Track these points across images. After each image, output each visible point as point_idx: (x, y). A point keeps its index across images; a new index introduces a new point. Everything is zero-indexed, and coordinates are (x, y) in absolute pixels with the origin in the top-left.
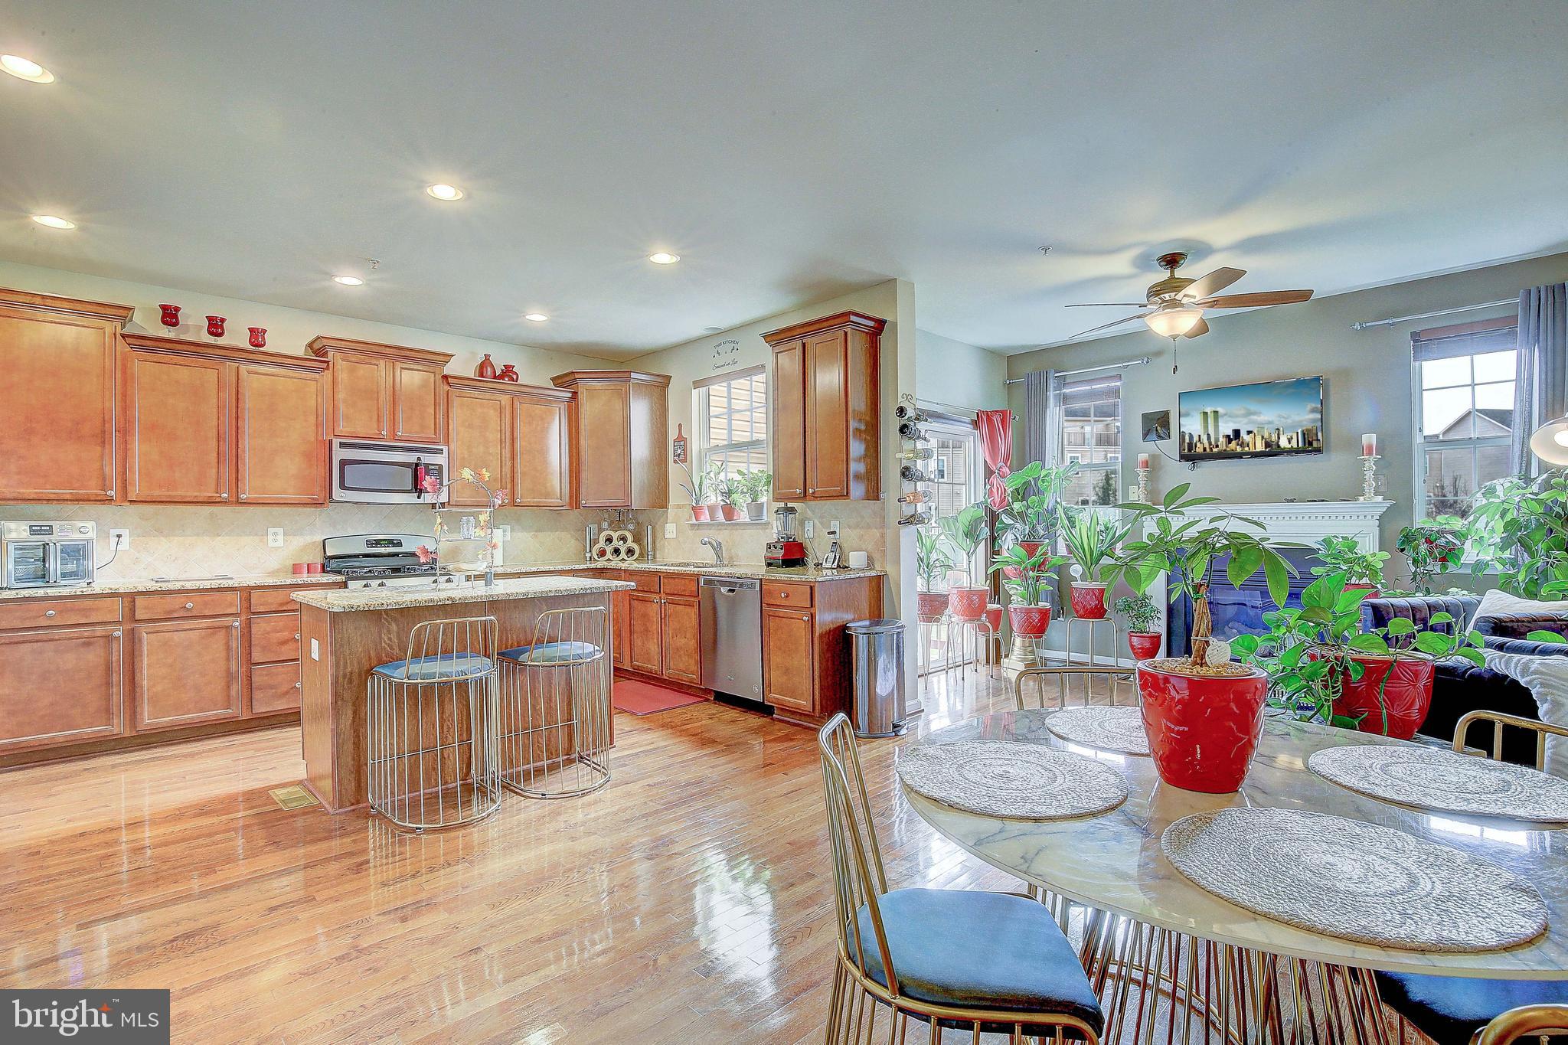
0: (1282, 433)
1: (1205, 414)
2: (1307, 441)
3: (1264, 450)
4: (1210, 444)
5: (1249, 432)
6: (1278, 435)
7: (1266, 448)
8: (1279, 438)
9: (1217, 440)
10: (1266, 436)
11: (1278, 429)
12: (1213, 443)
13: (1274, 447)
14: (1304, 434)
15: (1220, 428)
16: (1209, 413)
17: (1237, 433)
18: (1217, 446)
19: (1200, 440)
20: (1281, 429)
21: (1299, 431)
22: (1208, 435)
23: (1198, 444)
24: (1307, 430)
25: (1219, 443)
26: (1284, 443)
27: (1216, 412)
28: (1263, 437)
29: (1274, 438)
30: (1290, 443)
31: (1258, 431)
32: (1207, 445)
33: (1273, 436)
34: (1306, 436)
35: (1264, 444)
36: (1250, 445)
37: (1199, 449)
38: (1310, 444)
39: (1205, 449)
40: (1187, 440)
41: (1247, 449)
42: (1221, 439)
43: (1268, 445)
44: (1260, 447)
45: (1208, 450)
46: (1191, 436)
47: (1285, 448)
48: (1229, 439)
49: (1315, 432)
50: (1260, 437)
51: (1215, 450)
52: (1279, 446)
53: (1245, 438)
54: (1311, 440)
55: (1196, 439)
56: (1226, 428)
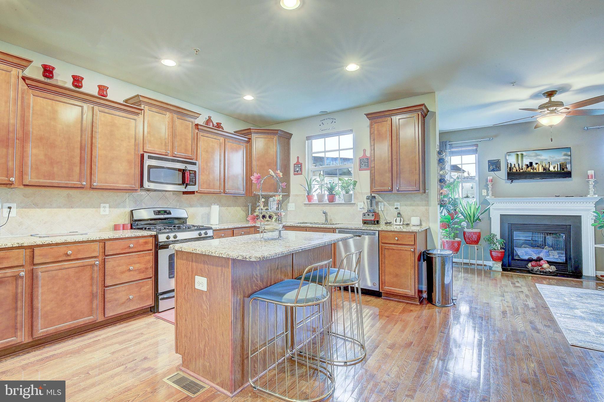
0: (551, 164)
1: (518, 155)
2: (562, 168)
3: (543, 171)
4: (519, 168)
5: (537, 164)
6: (549, 165)
7: (544, 171)
8: (549, 167)
9: (522, 166)
10: (544, 165)
11: (549, 163)
12: (521, 168)
13: (547, 170)
14: (560, 165)
15: (524, 161)
16: (519, 155)
17: (531, 164)
18: (522, 169)
19: (515, 166)
20: (551, 163)
21: (559, 164)
22: (519, 164)
23: (514, 168)
24: (562, 163)
25: (523, 168)
26: (551, 169)
27: (522, 154)
28: (542, 166)
29: (547, 166)
30: (554, 169)
31: (540, 163)
32: (518, 169)
33: (547, 165)
34: (561, 166)
35: (543, 169)
36: (537, 169)
37: (514, 170)
38: (563, 169)
39: (517, 170)
40: (509, 166)
41: (535, 171)
42: (524, 166)
43: (544, 169)
44: (541, 170)
45: (518, 171)
46: (511, 164)
47: (552, 171)
48: (527, 166)
49: (565, 164)
50: (541, 165)
51: (521, 171)
52: (549, 170)
53: (534, 166)
54: (563, 168)
55: (513, 166)
56: (527, 161)
